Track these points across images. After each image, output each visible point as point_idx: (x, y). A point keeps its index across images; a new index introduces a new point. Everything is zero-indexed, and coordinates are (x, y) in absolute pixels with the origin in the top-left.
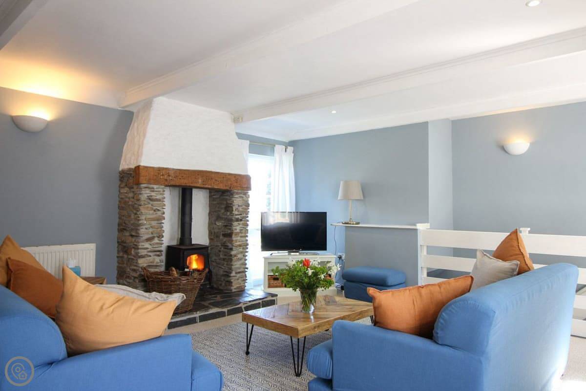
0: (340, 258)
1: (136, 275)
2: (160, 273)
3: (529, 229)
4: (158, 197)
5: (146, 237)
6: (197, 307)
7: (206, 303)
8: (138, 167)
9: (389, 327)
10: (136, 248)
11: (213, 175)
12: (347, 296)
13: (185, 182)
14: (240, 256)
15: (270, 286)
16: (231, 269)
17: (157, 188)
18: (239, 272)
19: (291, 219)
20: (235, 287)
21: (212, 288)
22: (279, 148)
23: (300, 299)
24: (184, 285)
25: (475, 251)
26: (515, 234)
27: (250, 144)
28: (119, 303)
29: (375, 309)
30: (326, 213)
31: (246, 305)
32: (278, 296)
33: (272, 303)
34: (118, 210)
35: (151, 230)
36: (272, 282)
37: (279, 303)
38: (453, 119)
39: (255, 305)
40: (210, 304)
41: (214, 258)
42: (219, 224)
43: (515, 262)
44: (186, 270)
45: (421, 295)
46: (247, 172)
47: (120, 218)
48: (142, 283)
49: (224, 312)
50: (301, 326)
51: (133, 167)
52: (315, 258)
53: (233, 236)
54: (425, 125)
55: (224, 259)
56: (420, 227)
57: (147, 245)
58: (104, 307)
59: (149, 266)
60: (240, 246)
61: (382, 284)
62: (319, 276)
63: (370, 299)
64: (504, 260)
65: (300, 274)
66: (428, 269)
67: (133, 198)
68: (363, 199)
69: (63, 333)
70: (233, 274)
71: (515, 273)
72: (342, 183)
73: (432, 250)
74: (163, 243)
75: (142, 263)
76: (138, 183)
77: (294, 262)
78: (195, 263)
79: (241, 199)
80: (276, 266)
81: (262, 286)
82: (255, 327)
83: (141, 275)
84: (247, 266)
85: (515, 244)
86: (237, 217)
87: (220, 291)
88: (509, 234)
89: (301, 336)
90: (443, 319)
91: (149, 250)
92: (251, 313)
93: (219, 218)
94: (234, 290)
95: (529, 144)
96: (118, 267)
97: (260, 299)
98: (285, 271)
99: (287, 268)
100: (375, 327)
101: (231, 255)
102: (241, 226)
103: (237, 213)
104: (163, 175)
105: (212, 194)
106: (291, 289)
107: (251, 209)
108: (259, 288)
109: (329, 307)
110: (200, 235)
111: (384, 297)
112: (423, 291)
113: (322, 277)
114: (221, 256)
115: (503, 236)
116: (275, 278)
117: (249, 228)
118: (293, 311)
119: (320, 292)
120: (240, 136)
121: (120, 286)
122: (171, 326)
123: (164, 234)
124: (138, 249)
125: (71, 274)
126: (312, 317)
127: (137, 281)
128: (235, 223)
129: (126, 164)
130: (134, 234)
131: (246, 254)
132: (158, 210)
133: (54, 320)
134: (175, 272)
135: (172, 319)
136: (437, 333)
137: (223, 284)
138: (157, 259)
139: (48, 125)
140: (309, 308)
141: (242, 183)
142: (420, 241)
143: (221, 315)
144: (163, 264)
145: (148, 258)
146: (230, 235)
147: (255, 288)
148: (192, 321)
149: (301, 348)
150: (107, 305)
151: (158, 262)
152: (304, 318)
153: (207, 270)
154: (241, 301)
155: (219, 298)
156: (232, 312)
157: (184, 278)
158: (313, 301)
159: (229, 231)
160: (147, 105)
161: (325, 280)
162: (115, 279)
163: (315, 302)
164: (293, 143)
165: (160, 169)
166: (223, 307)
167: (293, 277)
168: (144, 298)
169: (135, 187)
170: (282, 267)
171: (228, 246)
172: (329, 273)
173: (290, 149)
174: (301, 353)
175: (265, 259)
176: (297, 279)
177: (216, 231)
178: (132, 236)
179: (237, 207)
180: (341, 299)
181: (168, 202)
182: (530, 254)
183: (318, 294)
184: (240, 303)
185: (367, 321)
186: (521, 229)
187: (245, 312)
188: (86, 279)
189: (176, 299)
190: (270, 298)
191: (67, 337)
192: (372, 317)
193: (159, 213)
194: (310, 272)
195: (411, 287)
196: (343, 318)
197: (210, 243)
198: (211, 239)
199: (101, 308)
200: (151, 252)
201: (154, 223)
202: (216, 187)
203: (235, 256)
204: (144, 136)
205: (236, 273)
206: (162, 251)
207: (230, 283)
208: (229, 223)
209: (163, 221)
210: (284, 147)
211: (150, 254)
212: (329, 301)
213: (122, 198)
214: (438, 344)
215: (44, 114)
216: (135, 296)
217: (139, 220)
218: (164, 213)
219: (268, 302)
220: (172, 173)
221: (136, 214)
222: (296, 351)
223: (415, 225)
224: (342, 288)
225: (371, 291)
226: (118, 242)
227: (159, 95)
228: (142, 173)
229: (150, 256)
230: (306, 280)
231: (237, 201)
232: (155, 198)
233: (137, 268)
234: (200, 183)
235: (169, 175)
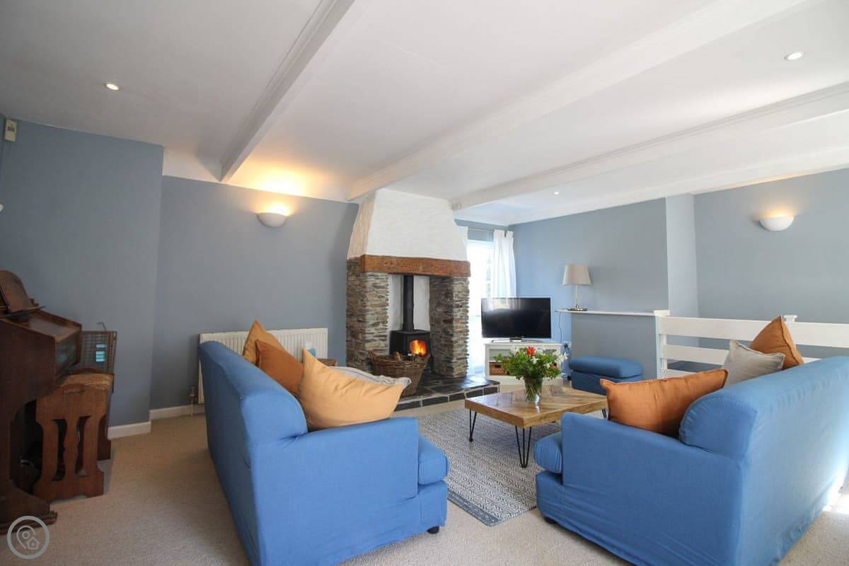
0: (566, 346)
1: (363, 358)
2: (385, 357)
3: (796, 317)
4: (382, 284)
5: (372, 322)
6: (420, 391)
7: (429, 388)
8: (363, 256)
9: (627, 423)
10: (363, 332)
11: (433, 262)
12: (574, 387)
13: (407, 270)
14: (461, 342)
15: (492, 374)
16: (452, 355)
17: (382, 276)
18: (460, 359)
19: (511, 306)
20: (457, 373)
21: (434, 373)
22: (498, 233)
23: (524, 388)
24: (407, 369)
25: (728, 341)
26: (778, 322)
27: (469, 231)
28: (351, 384)
29: (610, 402)
30: (549, 299)
31: (468, 392)
32: (501, 384)
33: (494, 391)
34: (346, 297)
35: (376, 316)
36: (494, 369)
37: (502, 391)
38: (696, 193)
39: (477, 392)
40: (434, 389)
41: (435, 343)
42: (440, 310)
43: (778, 354)
44: (410, 355)
45: (663, 390)
46: (466, 258)
47: (348, 304)
48: (369, 366)
49: (447, 398)
50: (526, 416)
51: (359, 256)
52: (540, 346)
53: (454, 322)
54: (663, 201)
55: (445, 345)
56: (658, 313)
57: (372, 330)
58: (339, 387)
59: (375, 350)
60: (461, 332)
61: (615, 376)
62: (544, 365)
63: (604, 392)
64: (764, 352)
65: (524, 362)
66: (668, 360)
67: (360, 285)
68: (589, 283)
69: (303, 409)
70: (454, 360)
71: (780, 367)
72: (566, 267)
73: (672, 340)
74: (386, 329)
75: (369, 346)
76: (364, 271)
77: (517, 350)
78: (418, 349)
79: (461, 285)
80: (499, 353)
81: (484, 373)
82: (478, 414)
83: (368, 359)
84: (468, 353)
85: (779, 333)
86: (457, 303)
87: (442, 377)
88: (770, 322)
89: (527, 427)
90: (692, 417)
91: (375, 335)
92: (474, 399)
93: (439, 304)
94: (455, 376)
95: (793, 218)
96: (348, 350)
97: (482, 386)
98: (508, 359)
99: (510, 356)
100: (609, 422)
101: (452, 342)
102: (461, 312)
103: (457, 299)
104: (386, 263)
105: (433, 280)
106: (515, 377)
107: (471, 295)
108: (480, 375)
109: (555, 398)
110: (421, 321)
111: (620, 390)
112: (666, 385)
113: (548, 365)
114: (443, 342)
115: (761, 325)
116: (498, 365)
117: (469, 314)
118: (517, 400)
119: (546, 381)
120: (459, 223)
122: (399, 408)
123: (388, 320)
124: (365, 333)
125: (309, 356)
126: (537, 407)
127: (365, 364)
128: (455, 310)
129: (353, 254)
130: (360, 319)
131: (467, 340)
132: (383, 297)
133: (296, 398)
134: (399, 356)
135: (399, 401)
136: (684, 432)
137: (445, 370)
138: (382, 344)
139: (287, 220)
140: (534, 398)
141: (462, 269)
142: (659, 329)
143: (443, 400)
144: (388, 348)
145: (374, 343)
146: (450, 321)
147: (477, 375)
148: (415, 405)
149: (527, 439)
150: (341, 385)
151: (383, 346)
152: (529, 408)
153: (429, 356)
154: (463, 387)
155: (440, 383)
156: (454, 398)
157: (407, 363)
158: (538, 391)
159: (450, 318)
160: (371, 197)
161: (550, 369)
162: (345, 361)
163: (541, 392)
164: (512, 228)
165: (384, 258)
166: (445, 392)
167: (516, 365)
168: (373, 381)
169: (361, 275)
170: (505, 354)
171: (448, 332)
172: (555, 361)
173: (510, 233)
174: (526, 444)
175: (487, 346)
176: (521, 367)
177: (437, 317)
178: (359, 321)
179: (457, 293)
180: (568, 390)
181: (390, 289)
182: (797, 345)
183: (543, 384)
184: (462, 389)
185: (598, 415)
186: (785, 317)
187: (469, 399)
188: (321, 361)
189: (402, 383)
190: (492, 386)
191: (307, 414)
192: (604, 411)
193: (383, 300)
194: (535, 360)
195: (652, 381)
196: (571, 410)
197: (431, 329)
198: (432, 325)
199: (336, 388)
200: (377, 336)
201: (379, 309)
202: (436, 274)
203: (456, 342)
204: (369, 226)
205: (458, 359)
206: (386, 336)
207: (452, 369)
208: (449, 309)
209: (387, 308)
210: (503, 232)
211: (375, 338)
212: (555, 391)
213: (350, 286)
214: (685, 444)
215: (279, 209)
216: (365, 379)
217: (365, 306)
218: (387, 300)
219: (490, 389)
220: (394, 261)
221: (362, 300)
222: (521, 441)
223: (652, 312)
224: (569, 378)
225: (605, 383)
226: (347, 327)
227: (380, 188)
228: (368, 261)
229: (375, 340)
230: (531, 369)
231: (457, 287)
232: (379, 285)
233: (363, 351)
234: (421, 270)
235: (392, 264)
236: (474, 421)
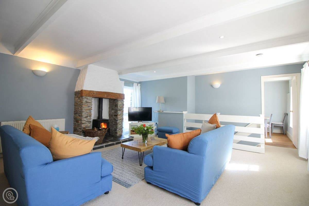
0: (156, 123)
1: (81, 130)
2: (90, 130)
3: (220, 113)
4: (90, 101)
5: (84, 116)
6: (104, 142)
7: (108, 140)
8: (82, 90)
9: (173, 147)
10: (81, 120)
11: (111, 94)
12: (159, 137)
13: (100, 96)
14: (120, 123)
15: (131, 134)
16: (117, 128)
17: (89, 98)
18: (120, 129)
19: (139, 110)
20: (118, 134)
21: (110, 135)
22: (135, 84)
23: (142, 138)
24: (99, 134)
25: (202, 121)
26: (215, 115)
27: (124, 83)
28: (73, 141)
29: (168, 141)
30: (151, 108)
31: (122, 141)
32: (134, 137)
33: (132, 140)
34: (74, 106)
35: (87, 114)
36: (132, 132)
37: (135, 140)
38: (195, 75)
39: (126, 141)
40: (109, 141)
41: (110, 124)
42: (113, 111)
43: (215, 124)
44: (100, 128)
45: (184, 136)
46: (123, 92)
47: (75, 109)
48: (83, 133)
49: (114, 144)
50: (142, 148)
51: (80, 90)
52: (147, 124)
53: (118, 116)
54: (186, 77)
55: (114, 124)
56: (184, 112)
57: (85, 119)
58: (68, 142)
59: (86, 127)
60: (120, 119)
61: (171, 133)
62: (149, 130)
63: (166, 138)
64: (212, 124)
65: (142, 129)
66: (187, 127)
67: (80, 102)
68: (164, 102)
69: (51, 152)
70: (118, 130)
71: (215, 128)
72: (157, 97)
73: (188, 121)
74: (91, 119)
75: (83, 126)
76: (82, 96)
77: (140, 125)
78: (103, 126)
79: (121, 102)
80: (133, 126)
81: (129, 134)
82: (125, 149)
83: (83, 130)
84: (123, 127)
85: (215, 118)
86: (119, 109)
87: (113, 136)
88: (213, 115)
89: (142, 151)
90: (191, 144)
91: (86, 121)
92: (124, 143)
93: (113, 109)
94: (118, 136)
95: (220, 85)
96: (74, 127)
97: (128, 139)
98: (136, 128)
99: (138, 127)
100: (168, 148)
101: (117, 123)
102: (121, 112)
103: (119, 107)
104: (91, 93)
105: (110, 100)
106: (139, 135)
107: (124, 106)
108: (127, 135)
109: (152, 141)
110: (105, 115)
111: (171, 137)
112: (185, 135)
113: (150, 130)
114: (113, 123)
115: (211, 115)
116: (133, 131)
117: (124, 113)
118: (139, 143)
119: (149, 136)
120: (121, 80)
121: (74, 135)
122: (94, 149)
123: (92, 115)
124: (82, 121)
125: (54, 130)
126: (146, 145)
127: (81, 132)
128: (119, 111)
129: (77, 89)
130: (80, 115)
131: (123, 122)
132: (90, 106)
133: (48, 147)
134: (96, 129)
135: (94, 146)
136: (189, 149)
137: (114, 133)
138: (89, 124)
139: (47, 74)
140: (145, 142)
141: (121, 97)
142: (184, 118)
143: (113, 144)
144: (92, 126)
145: (86, 124)
146: (116, 116)
148: (102, 147)
149: (142, 156)
150: (69, 141)
151: (90, 126)
152: (143, 145)
153: (108, 128)
154: (121, 139)
155: (112, 138)
156: (117, 144)
157: (99, 131)
158: (146, 139)
159: (116, 114)
160: (86, 67)
161: (151, 132)
162: (73, 132)
163: (147, 139)
164: (140, 83)
165: (90, 91)
166: (114, 142)
167: (139, 131)
168: (83, 139)
169: (81, 98)
170: (136, 127)
171: (116, 119)
172: (152, 129)
173: (139, 85)
174: (142, 157)
175: (130, 124)
176: (141, 131)
177: (112, 114)
178: (79, 116)
179: (119, 105)
180: (157, 138)
181: (93, 103)
182: (220, 122)
183: (148, 136)
184: (120, 140)
185: (166, 146)
186: (217, 113)
187: (122, 143)
188: (61, 132)
189: (96, 139)
190: (131, 138)
191: (53, 154)
192: (167, 144)
193: (90, 107)
194: (146, 129)
195: (180, 134)
196: (157, 145)
197: (109, 118)
198: (110, 117)
199: (67, 143)
200: (87, 122)
201: (88, 111)
202: (111, 98)
203: (119, 123)
204: (85, 79)
205: (119, 129)
206: (90, 121)
207: (116, 133)
208: (116, 111)
209: (91, 110)
210: (137, 84)
211: (86, 122)
212: (152, 139)
213: (76, 102)
214: (189, 153)
215: (45, 69)
216: (80, 138)
217: (82, 110)
218: (92, 107)
219: (130, 140)
220: (95, 93)
221: (81, 108)
222: (140, 157)
223: (182, 112)
224: (157, 134)
225: (167, 135)
226: (74, 118)
227: (90, 64)
228: (84, 92)
229: (86, 123)
230: (144, 132)
231: (119, 103)
232: (88, 102)
233: (81, 128)
234: (106, 96)
235: (94, 94)
236: (124, 151)
